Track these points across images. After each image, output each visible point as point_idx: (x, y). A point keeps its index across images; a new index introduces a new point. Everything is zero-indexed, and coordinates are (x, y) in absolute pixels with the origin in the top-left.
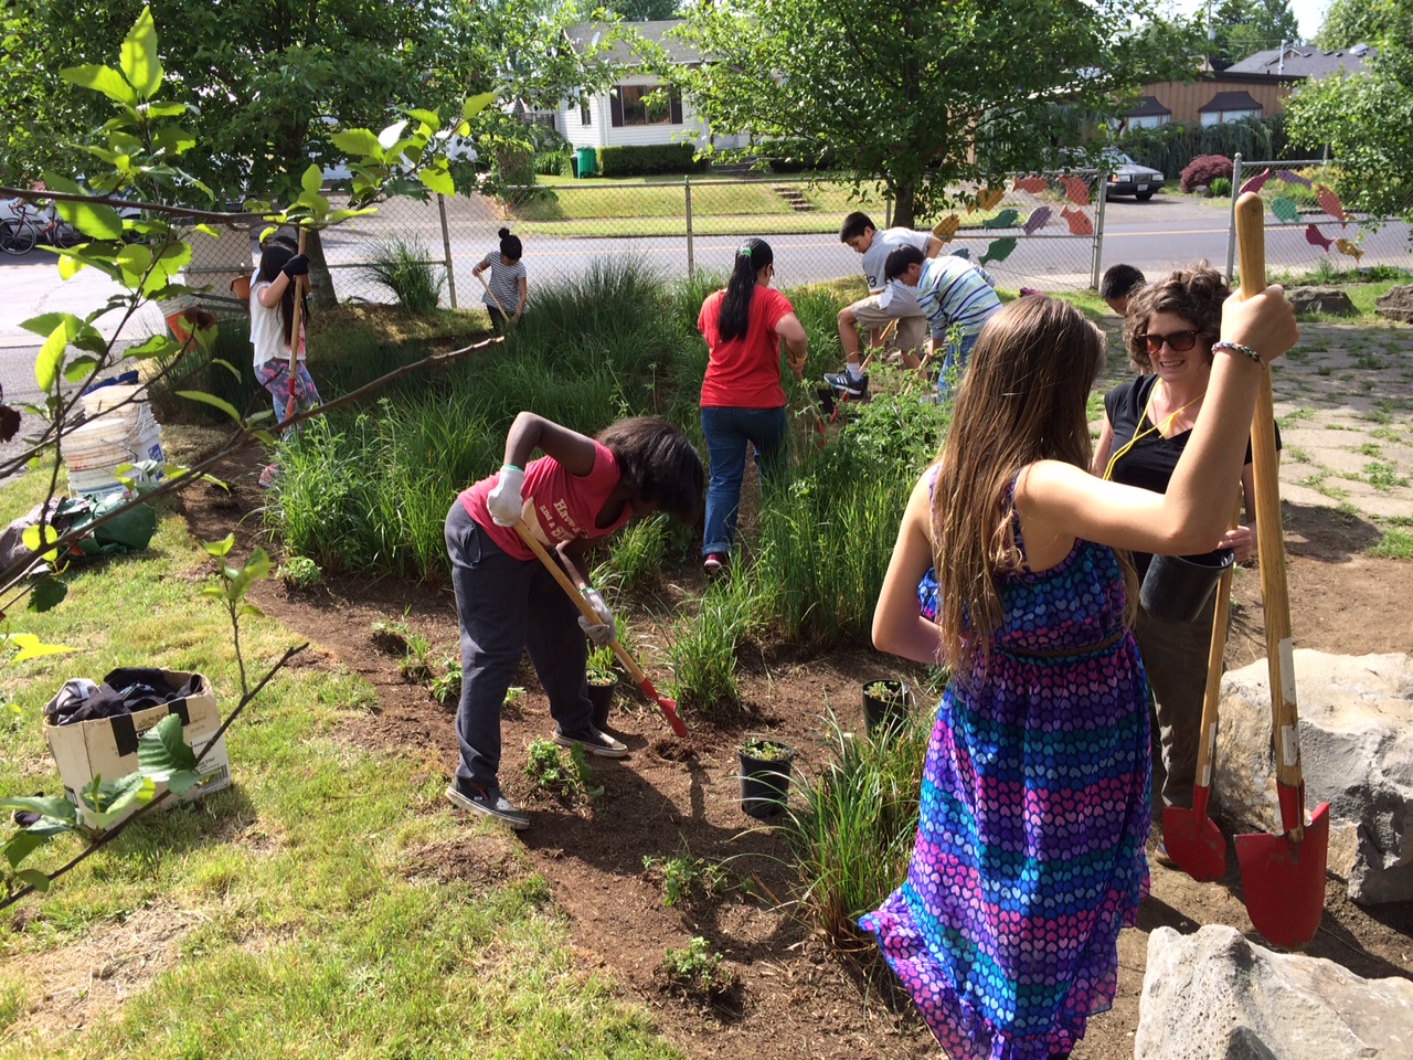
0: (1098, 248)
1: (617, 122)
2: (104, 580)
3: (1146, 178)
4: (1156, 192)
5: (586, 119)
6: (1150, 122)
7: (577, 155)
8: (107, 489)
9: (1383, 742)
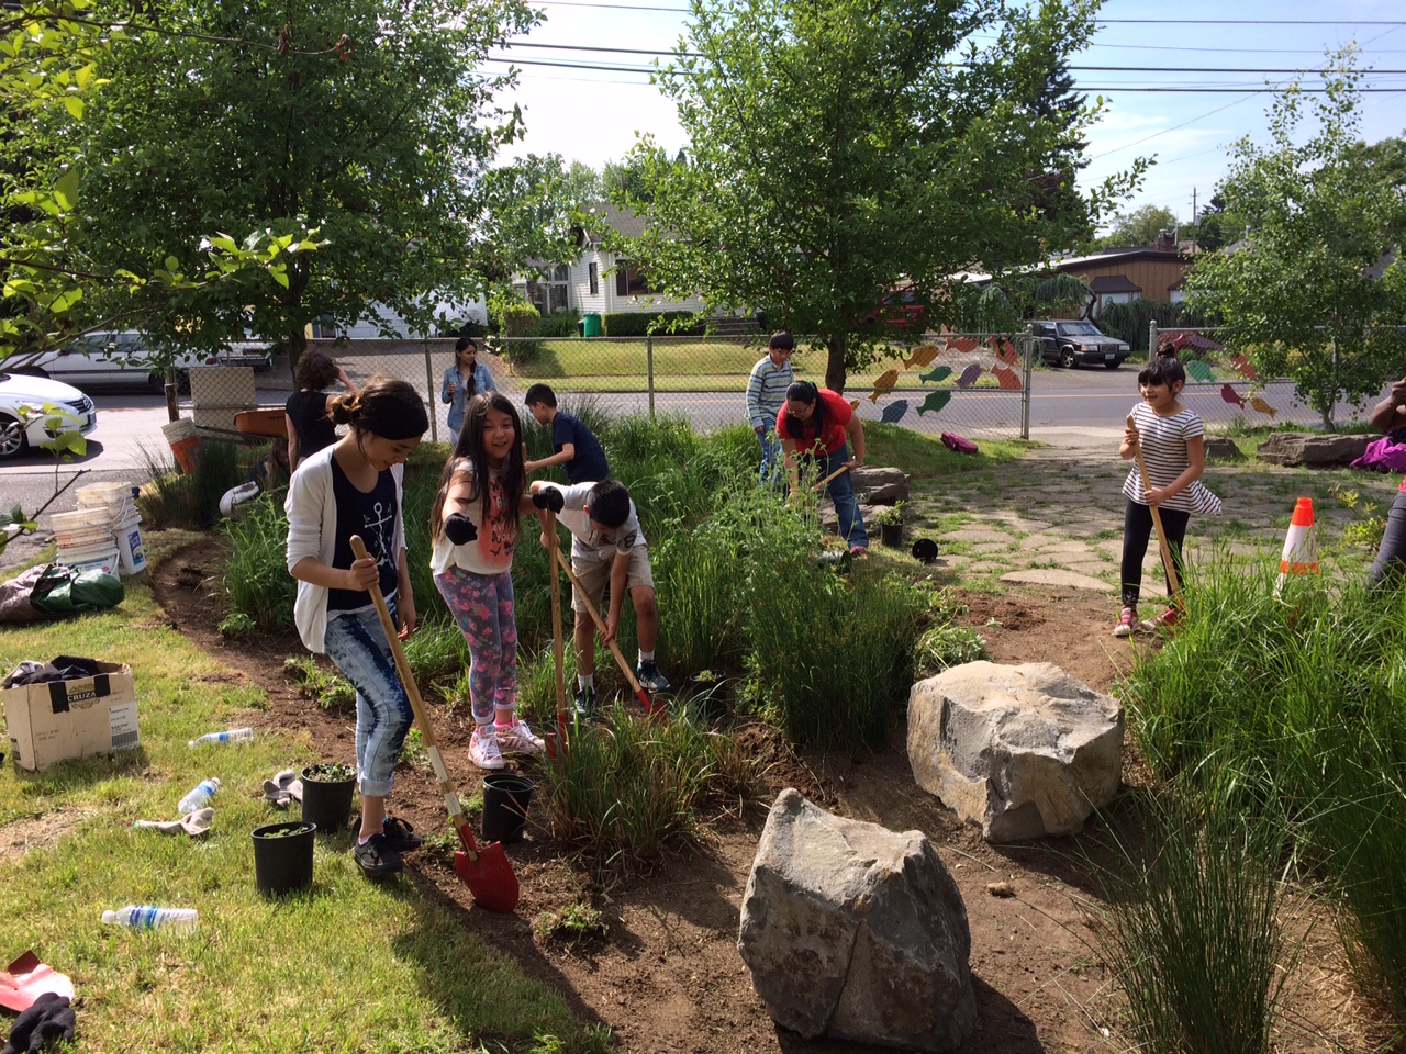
0: (1026, 401)
1: (621, 291)
2: (74, 627)
3: (1114, 348)
4: (1123, 361)
5: (594, 290)
6: (1121, 299)
7: (584, 321)
8: (89, 564)
9: (1005, 717)
